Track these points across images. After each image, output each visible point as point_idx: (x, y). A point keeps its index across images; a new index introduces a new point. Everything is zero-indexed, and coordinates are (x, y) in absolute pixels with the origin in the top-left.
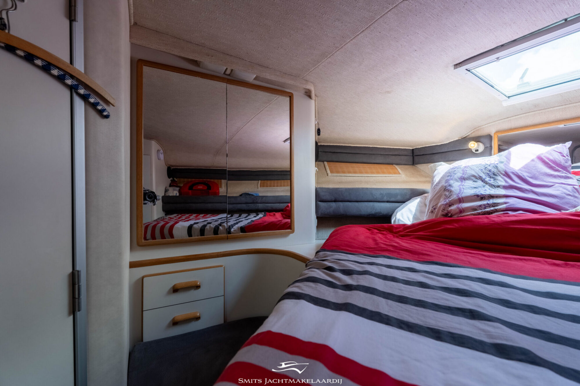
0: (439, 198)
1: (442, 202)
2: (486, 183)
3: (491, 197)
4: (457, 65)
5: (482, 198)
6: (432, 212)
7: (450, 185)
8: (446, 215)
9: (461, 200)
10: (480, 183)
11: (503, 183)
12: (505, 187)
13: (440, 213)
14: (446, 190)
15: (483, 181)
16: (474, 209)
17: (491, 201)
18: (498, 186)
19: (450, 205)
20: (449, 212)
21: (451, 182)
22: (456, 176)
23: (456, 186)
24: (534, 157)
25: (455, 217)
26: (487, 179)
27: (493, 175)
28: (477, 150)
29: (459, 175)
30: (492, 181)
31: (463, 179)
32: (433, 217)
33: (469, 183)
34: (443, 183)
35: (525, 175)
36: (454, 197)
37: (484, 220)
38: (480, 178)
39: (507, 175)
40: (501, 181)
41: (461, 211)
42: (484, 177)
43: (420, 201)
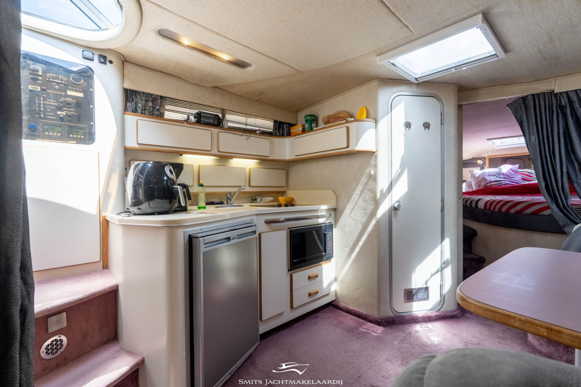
0: (482, 182)
1: (483, 183)
2: (497, 177)
3: (500, 181)
4: (488, 140)
5: (497, 181)
6: (479, 187)
7: (485, 178)
8: (486, 187)
9: (491, 182)
10: (495, 177)
11: (502, 177)
12: (503, 178)
13: (483, 186)
14: (484, 179)
15: (496, 176)
16: (495, 185)
17: (500, 182)
18: (501, 178)
19: (487, 184)
20: (487, 186)
21: (485, 177)
22: (486, 175)
23: (488, 178)
24: (509, 169)
25: (489, 187)
26: (498, 176)
27: (499, 174)
28: (480, 164)
29: (488, 174)
30: (499, 176)
31: (489, 176)
32: (480, 188)
33: (492, 177)
34: (482, 177)
35: (508, 174)
36: (488, 181)
37: (499, 187)
38: (495, 175)
39: (503, 174)
40: (502, 176)
41: (491, 185)
42: (496, 175)
43: (466, 185)
